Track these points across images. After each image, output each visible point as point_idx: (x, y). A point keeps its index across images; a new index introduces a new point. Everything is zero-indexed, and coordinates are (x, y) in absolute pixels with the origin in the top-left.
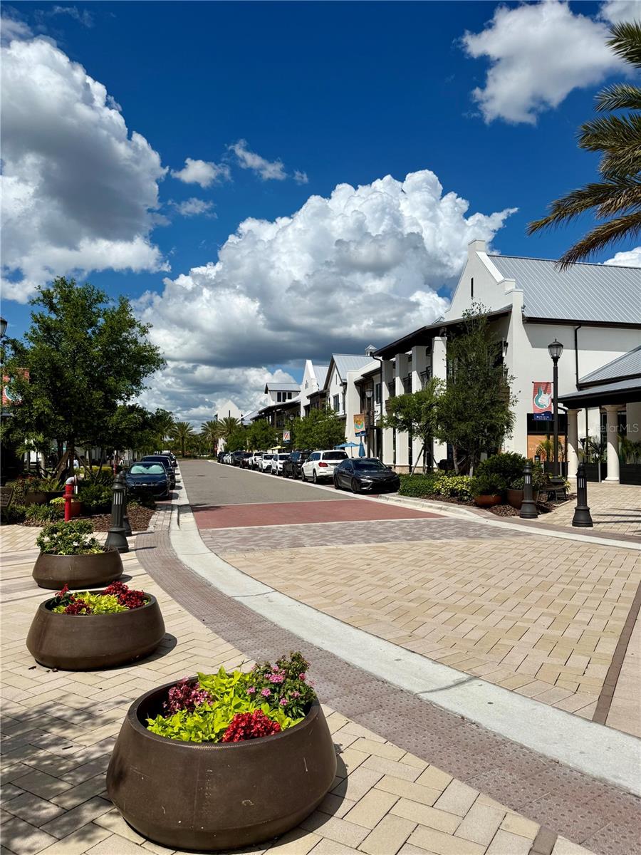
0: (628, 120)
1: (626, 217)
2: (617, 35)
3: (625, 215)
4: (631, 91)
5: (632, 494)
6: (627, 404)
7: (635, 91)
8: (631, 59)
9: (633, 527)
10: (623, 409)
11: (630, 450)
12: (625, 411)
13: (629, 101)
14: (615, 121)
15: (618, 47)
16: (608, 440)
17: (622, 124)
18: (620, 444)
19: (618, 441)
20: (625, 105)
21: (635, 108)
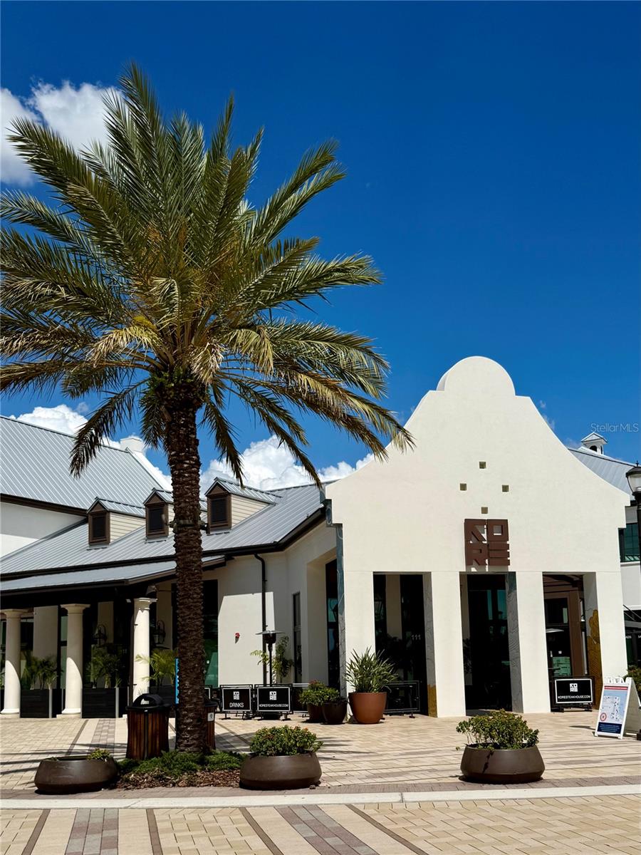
0: (34, 242)
1: (29, 364)
2: (21, 132)
3: (27, 360)
4: (39, 207)
5: (33, 731)
6: (35, 608)
7: (45, 210)
8: (38, 169)
9: (26, 778)
10: (29, 615)
11: (35, 670)
12: (32, 618)
13: (38, 219)
14: (17, 238)
15: (21, 147)
16: (6, 657)
17: (27, 245)
18: (24, 663)
19: (21, 659)
20: (32, 223)
21: (44, 231)
